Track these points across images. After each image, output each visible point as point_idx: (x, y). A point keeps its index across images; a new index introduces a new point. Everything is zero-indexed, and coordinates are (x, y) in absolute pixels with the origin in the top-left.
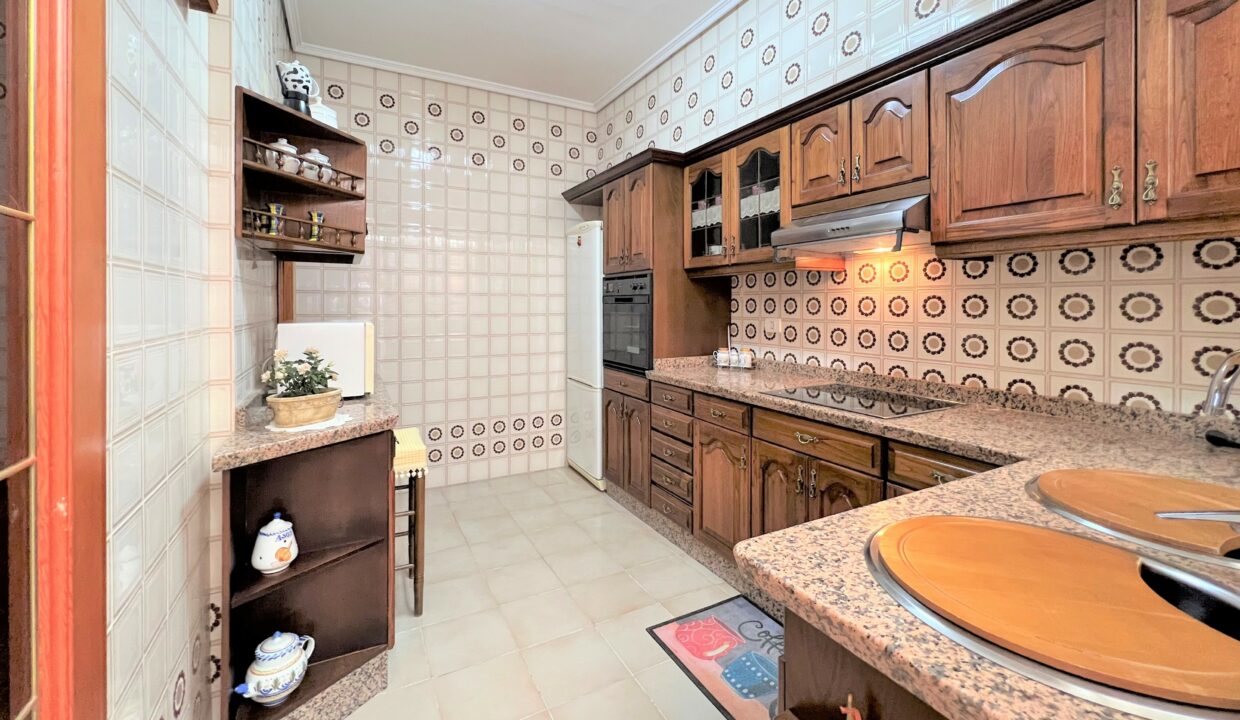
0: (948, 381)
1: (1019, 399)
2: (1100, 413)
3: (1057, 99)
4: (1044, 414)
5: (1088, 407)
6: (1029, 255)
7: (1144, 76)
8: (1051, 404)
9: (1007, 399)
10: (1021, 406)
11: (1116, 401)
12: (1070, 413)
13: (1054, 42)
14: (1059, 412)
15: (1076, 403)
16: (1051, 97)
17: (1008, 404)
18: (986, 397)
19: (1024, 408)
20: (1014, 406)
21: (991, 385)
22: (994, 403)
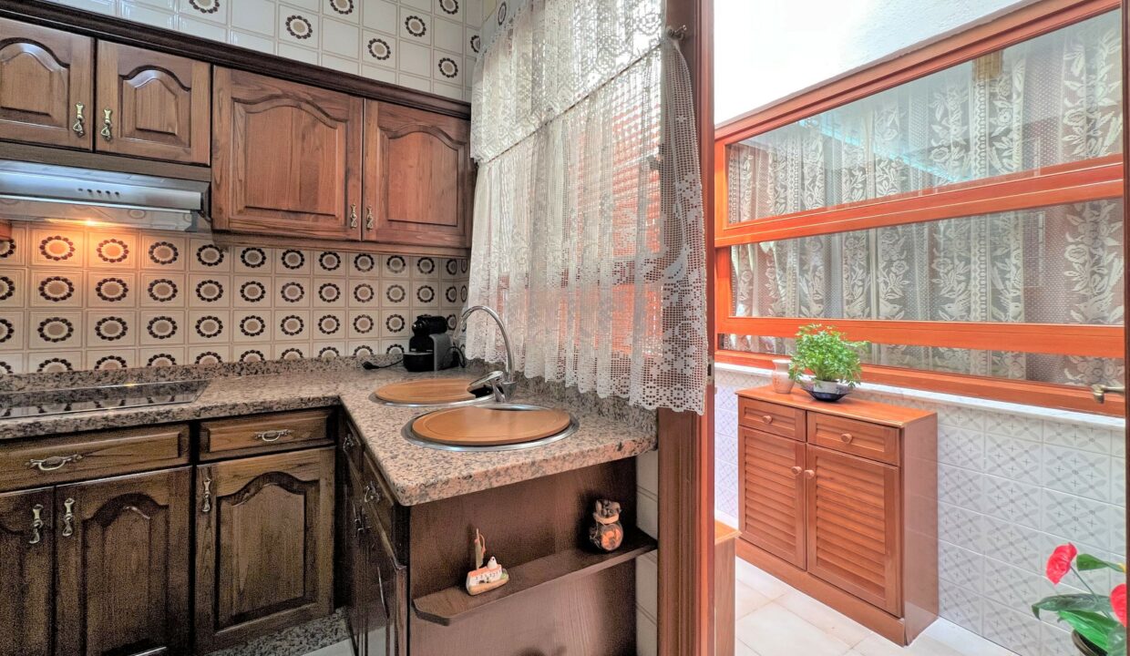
0: (179, 362)
1: (252, 366)
2: (310, 365)
3: (321, 146)
4: (273, 374)
5: (301, 362)
6: (259, 250)
7: (367, 155)
8: (278, 365)
9: (242, 369)
10: (254, 371)
11: (316, 355)
12: (291, 370)
13: (319, 105)
14: (282, 370)
15: (294, 361)
16: (318, 143)
17: (244, 372)
18: (223, 371)
19: (256, 373)
20: (248, 372)
21: (225, 360)
22: (231, 374)
